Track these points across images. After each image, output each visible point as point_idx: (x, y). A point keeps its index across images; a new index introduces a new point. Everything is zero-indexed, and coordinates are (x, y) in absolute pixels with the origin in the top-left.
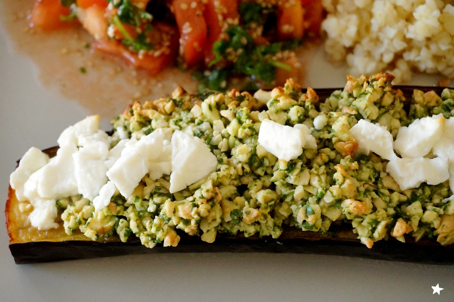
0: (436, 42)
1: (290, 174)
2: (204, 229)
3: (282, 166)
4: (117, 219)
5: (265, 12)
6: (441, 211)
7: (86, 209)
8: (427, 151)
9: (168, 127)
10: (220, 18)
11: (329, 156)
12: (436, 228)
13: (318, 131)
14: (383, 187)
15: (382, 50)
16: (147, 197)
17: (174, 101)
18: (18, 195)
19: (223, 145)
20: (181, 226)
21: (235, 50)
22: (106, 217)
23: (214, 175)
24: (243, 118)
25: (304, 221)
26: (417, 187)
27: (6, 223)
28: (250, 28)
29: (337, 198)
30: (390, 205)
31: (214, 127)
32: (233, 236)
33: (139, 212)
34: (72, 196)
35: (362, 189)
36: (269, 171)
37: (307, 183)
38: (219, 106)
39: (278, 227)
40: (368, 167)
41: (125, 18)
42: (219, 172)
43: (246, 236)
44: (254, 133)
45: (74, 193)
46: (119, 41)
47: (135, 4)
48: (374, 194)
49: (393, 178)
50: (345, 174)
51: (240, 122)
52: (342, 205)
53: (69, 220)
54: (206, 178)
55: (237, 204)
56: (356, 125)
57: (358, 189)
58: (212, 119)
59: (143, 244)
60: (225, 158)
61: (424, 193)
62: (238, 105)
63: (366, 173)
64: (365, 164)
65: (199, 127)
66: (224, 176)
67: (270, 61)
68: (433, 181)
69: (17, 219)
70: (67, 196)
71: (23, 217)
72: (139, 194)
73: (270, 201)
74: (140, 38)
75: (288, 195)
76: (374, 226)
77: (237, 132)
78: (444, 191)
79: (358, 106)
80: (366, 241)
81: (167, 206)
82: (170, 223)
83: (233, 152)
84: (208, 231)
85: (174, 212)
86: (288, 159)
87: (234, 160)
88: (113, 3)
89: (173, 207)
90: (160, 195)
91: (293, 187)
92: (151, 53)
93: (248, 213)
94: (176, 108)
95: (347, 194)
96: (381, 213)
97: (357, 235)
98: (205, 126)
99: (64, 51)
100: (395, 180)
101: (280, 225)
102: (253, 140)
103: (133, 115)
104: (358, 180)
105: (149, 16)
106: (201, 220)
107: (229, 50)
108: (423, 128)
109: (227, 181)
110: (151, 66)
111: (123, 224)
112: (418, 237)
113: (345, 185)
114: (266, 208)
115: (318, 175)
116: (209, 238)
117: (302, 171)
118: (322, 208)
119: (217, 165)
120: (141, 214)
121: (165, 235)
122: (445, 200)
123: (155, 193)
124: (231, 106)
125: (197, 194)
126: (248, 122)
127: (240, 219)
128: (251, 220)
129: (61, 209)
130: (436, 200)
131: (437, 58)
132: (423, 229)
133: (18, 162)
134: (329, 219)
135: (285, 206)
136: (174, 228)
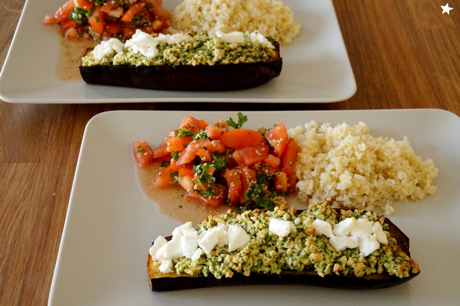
0: (351, 192)
1: (285, 243)
2: (245, 269)
3: (281, 239)
4: (202, 266)
5: (269, 178)
6: (356, 260)
7: (187, 262)
8: (348, 233)
9: (226, 225)
10: (248, 180)
11: (302, 236)
12: (353, 267)
13: (297, 225)
14: (328, 250)
15: (325, 196)
16: (217, 255)
17: (228, 214)
18: (153, 258)
19: (252, 232)
20: (234, 267)
21: (255, 195)
22: (198, 264)
23: (249, 244)
24: (262, 219)
25: (292, 264)
26: (344, 250)
27: (148, 271)
28: (262, 186)
29: (307, 253)
30: (332, 258)
31: (248, 224)
32: (258, 273)
33: (213, 262)
34: (179, 258)
35: (319, 250)
36: (274, 243)
37: (292, 247)
38: (249, 216)
39: (280, 268)
40: (321, 241)
41: (203, 180)
42: (251, 242)
43: (264, 273)
44: (267, 226)
45: (181, 256)
46: (199, 192)
47: (208, 173)
48: (324, 253)
49: (333, 246)
50: (310, 242)
51: (260, 221)
52: (309, 257)
53: (179, 268)
54: (245, 246)
55: (260, 257)
56: (314, 222)
57: (316, 250)
58: (247, 221)
59: (215, 277)
60: (254, 237)
61: (347, 252)
62: (259, 215)
63: (320, 244)
64: (319, 240)
65: (240, 224)
66: (254, 244)
67: (272, 200)
68: (351, 247)
69: (153, 269)
70: (177, 258)
71: (156, 268)
72: (213, 254)
73: (276, 256)
74: (209, 190)
75: (284, 253)
76: (324, 266)
77: (259, 226)
78: (357, 252)
79: (315, 214)
80: (321, 274)
81: (227, 258)
82: (229, 266)
83: (257, 234)
84: (247, 270)
85: (231, 261)
86: (283, 236)
87: (258, 238)
88: (197, 173)
89: (230, 258)
90: (223, 253)
91: (286, 249)
92: (214, 197)
93: (265, 260)
94: (229, 217)
95: (311, 252)
96: (328, 260)
97: (317, 272)
98: (243, 224)
99: (171, 198)
100: (334, 246)
101: (281, 268)
102: (266, 229)
103: (208, 221)
104: (316, 246)
105: (214, 179)
106: (244, 264)
107: (253, 195)
108: (345, 223)
109: (255, 247)
110: (214, 203)
111: (206, 268)
112: (346, 273)
113: (311, 247)
114: (274, 259)
115: (298, 244)
116: (247, 274)
117: (290, 242)
118: (300, 258)
119: (250, 240)
120: (214, 263)
121: (227, 272)
122: (357, 256)
123: (221, 253)
124: (256, 215)
125: (242, 252)
126: (264, 221)
127: (262, 263)
128: (267, 264)
129: (174, 264)
130: (353, 256)
131: (352, 199)
132: (347, 269)
133: (153, 243)
134: (303, 264)
135: (282, 258)
136: (231, 269)
